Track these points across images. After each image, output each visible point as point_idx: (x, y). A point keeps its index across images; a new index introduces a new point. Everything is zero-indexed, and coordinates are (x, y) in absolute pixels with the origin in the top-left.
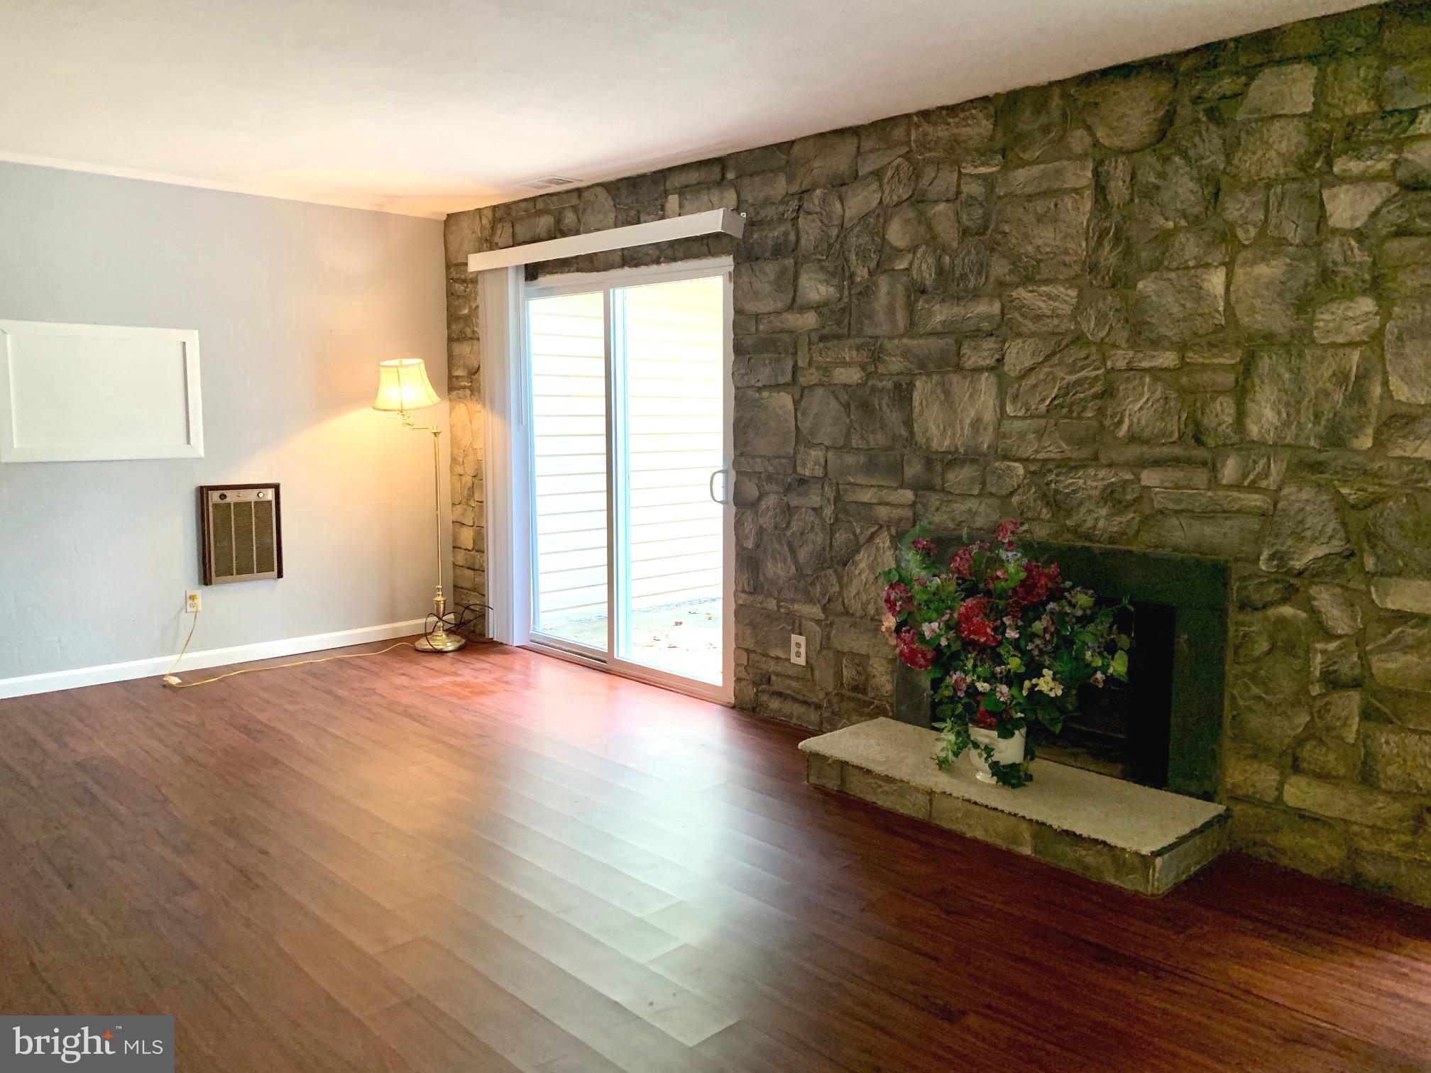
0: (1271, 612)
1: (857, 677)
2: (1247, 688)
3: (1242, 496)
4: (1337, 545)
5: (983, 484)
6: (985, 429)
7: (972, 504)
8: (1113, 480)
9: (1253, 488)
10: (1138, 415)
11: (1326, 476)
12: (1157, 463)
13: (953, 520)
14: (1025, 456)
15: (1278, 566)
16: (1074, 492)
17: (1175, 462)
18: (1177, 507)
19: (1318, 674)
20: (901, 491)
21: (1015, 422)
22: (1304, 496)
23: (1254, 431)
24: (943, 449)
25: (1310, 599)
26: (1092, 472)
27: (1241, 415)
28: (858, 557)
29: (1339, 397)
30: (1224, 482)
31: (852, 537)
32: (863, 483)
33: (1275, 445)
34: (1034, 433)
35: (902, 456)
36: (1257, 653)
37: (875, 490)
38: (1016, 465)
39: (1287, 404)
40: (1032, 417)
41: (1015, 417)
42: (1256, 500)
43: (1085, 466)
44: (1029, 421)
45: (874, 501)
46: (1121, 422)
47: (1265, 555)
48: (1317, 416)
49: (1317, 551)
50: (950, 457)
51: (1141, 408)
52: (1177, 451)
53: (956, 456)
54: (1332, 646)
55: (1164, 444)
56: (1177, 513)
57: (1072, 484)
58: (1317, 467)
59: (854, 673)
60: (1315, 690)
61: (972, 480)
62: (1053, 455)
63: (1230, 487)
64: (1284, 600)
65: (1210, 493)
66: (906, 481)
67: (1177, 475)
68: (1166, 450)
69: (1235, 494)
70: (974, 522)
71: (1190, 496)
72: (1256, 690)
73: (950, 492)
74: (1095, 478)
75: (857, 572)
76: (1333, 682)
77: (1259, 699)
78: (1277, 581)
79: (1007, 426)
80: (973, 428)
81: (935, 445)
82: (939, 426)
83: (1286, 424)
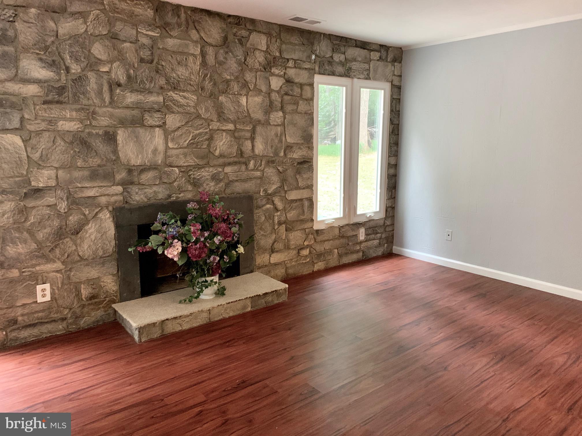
0: (264, 208)
1: (93, 292)
2: (260, 233)
3: (255, 173)
4: (278, 185)
5: (161, 179)
6: (159, 153)
7: (155, 188)
8: (215, 171)
9: (257, 170)
10: (222, 147)
11: (275, 164)
12: (229, 164)
13: (146, 197)
14: (179, 165)
15: (265, 193)
16: (201, 178)
17: (235, 163)
18: (236, 179)
19: (276, 222)
20: (114, 187)
21: (173, 150)
22: (270, 171)
23: (257, 152)
24: (138, 164)
25: (273, 201)
26: (207, 169)
27: (253, 146)
28: (87, 228)
29: (277, 141)
30: (250, 169)
31: (82, 217)
32: (88, 186)
33: (262, 156)
34: (182, 155)
35: (113, 169)
36: (262, 221)
37: (97, 189)
38: (176, 169)
39: (265, 143)
40: (180, 148)
41: (173, 148)
42: (258, 174)
43: (203, 167)
44: (180, 150)
45: (98, 195)
46: (216, 149)
47: (262, 190)
48: (272, 147)
49: (274, 187)
50: (141, 168)
51: (223, 145)
52: (236, 159)
53: (145, 167)
54: (279, 213)
55: (231, 157)
56: (237, 181)
57: (199, 175)
58: (273, 162)
59: (90, 290)
60: (276, 227)
61: (155, 178)
62: (192, 164)
63: (252, 170)
64: (267, 203)
65: (246, 173)
66: (117, 181)
67: (236, 168)
68: (232, 160)
69: (253, 172)
70: (158, 196)
71: (240, 174)
72: (262, 233)
73: (143, 184)
74: (208, 172)
75: (87, 236)
76: (280, 224)
77: (263, 235)
78: (265, 198)
79: (170, 152)
80: (153, 154)
81: (133, 162)
82: (134, 153)
83: (265, 149)
